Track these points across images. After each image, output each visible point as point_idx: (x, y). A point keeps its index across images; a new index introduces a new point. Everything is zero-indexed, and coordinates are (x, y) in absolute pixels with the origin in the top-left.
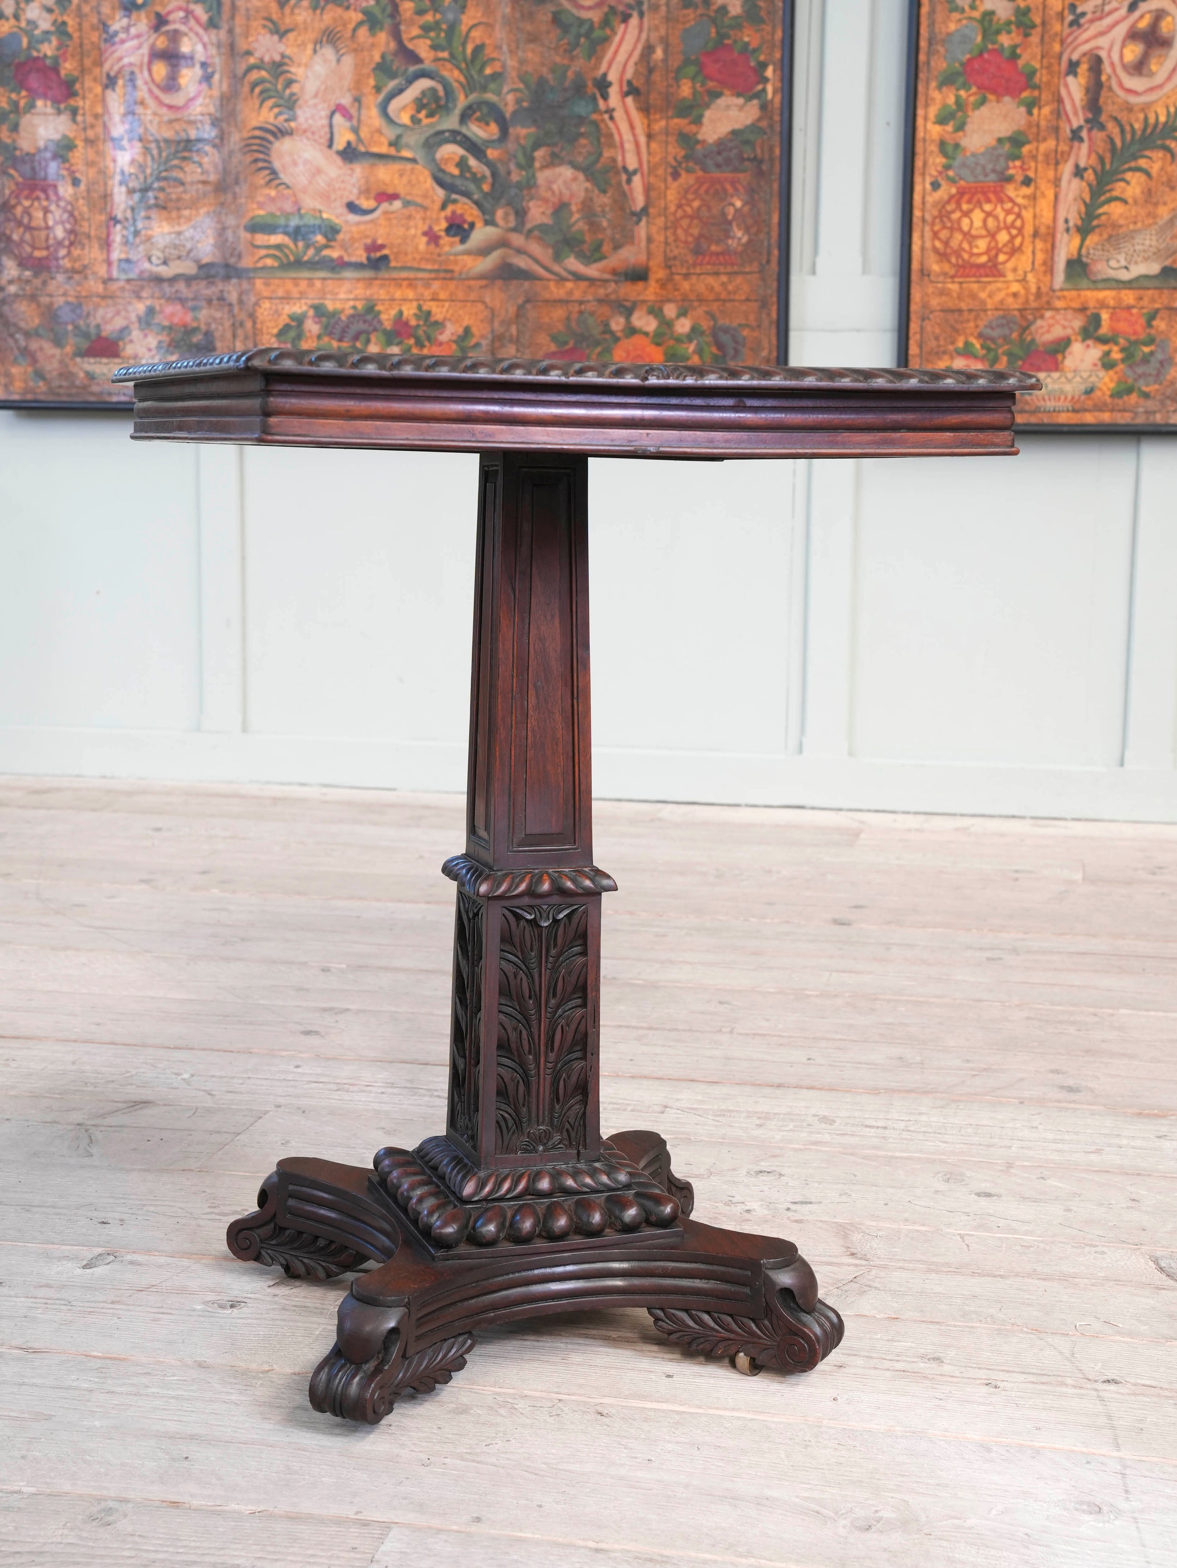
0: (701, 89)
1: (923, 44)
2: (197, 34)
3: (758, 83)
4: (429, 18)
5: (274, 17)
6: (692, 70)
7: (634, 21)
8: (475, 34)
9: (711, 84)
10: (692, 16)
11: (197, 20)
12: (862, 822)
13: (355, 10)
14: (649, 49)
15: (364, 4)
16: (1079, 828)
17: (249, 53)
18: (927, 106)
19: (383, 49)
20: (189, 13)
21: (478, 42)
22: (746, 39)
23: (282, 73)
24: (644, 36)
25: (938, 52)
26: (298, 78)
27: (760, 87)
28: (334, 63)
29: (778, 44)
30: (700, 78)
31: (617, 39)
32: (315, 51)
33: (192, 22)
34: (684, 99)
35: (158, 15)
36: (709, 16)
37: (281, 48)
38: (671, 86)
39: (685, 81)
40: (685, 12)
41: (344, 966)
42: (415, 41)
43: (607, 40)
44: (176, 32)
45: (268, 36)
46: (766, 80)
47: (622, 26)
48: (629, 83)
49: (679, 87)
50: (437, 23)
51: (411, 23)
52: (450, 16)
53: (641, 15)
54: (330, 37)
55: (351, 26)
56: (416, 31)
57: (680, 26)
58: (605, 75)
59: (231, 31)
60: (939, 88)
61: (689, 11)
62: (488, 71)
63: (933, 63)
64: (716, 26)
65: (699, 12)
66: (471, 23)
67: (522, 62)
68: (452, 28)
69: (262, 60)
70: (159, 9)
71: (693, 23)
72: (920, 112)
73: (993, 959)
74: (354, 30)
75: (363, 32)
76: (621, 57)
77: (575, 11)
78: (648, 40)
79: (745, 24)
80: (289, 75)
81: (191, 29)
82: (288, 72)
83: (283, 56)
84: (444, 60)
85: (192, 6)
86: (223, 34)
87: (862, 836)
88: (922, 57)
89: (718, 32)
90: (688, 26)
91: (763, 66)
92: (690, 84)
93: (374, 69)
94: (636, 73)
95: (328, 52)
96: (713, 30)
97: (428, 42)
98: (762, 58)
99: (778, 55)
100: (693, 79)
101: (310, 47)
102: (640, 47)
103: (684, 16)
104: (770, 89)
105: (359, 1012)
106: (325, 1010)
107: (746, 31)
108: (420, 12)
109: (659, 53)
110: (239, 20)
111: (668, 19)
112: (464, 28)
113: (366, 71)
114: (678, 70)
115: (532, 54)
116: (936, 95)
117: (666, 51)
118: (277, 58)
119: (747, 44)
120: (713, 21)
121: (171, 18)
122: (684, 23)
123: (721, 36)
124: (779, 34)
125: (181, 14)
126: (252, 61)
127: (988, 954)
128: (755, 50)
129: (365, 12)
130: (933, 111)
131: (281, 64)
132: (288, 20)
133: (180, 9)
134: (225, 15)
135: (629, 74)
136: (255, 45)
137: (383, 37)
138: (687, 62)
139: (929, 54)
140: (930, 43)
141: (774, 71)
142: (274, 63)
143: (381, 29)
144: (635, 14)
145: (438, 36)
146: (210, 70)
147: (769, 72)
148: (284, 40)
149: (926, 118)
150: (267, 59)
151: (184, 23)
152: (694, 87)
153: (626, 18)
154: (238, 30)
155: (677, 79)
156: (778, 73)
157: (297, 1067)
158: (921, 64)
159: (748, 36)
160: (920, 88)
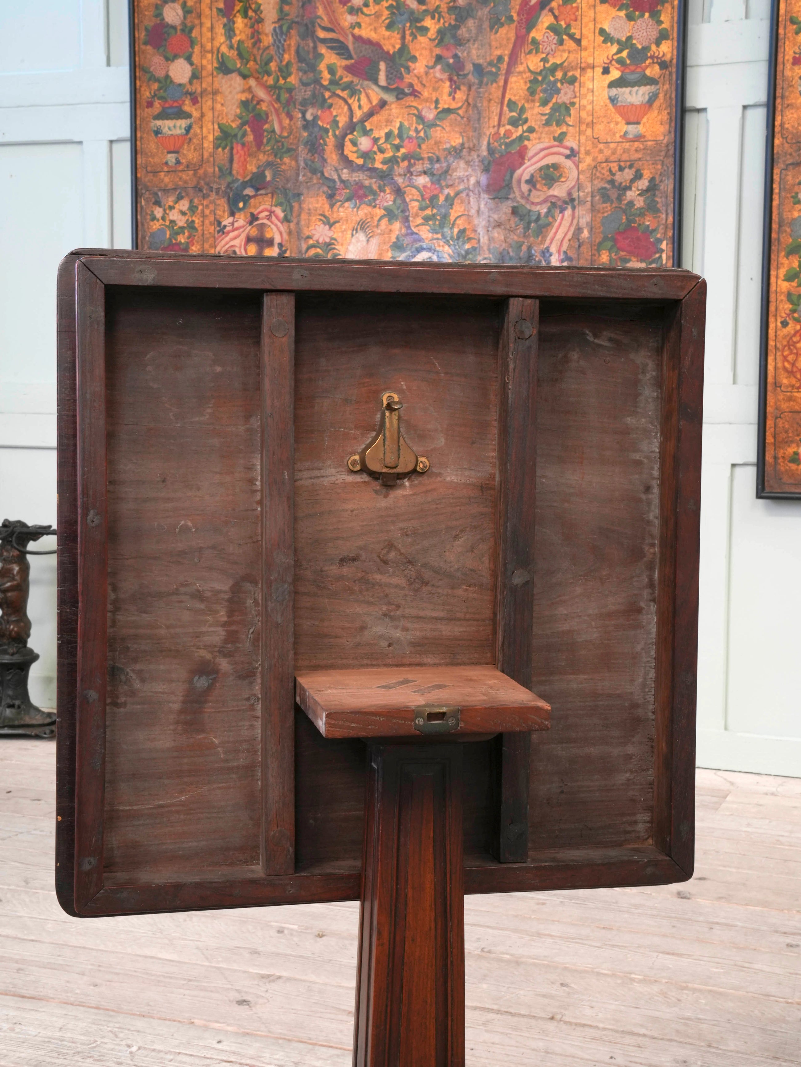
0: (615, 257)
1: (775, 226)
2: (276, 226)
3: (655, 253)
4: (428, 212)
5: (327, 214)
6: (610, 244)
7: (568, 212)
8: (458, 222)
9: (622, 253)
10: (609, 208)
11: (277, 217)
13: (379, 208)
14: (579, 230)
15: (386, 204)
17: (309, 237)
18: (778, 268)
19: (397, 233)
20: (272, 212)
21: (462, 227)
22: (648, 223)
23: (330, 250)
24: (575, 222)
25: (786, 231)
26: (341, 253)
27: (657, 256)
28: (365, 243)
29: (670, 226)
30: (615, 249)
31: (557, 224)
32: (353, 235)
33: (274, 218)
34: (603, 263)
35: (252, 214)
36: (620, 208)
37: (331, 234)
38: (595, 255)
39: (604, 252)
40: (604, 205)
41: (295, 927)
42: (420, 227)
43: (549, 225)
44: (263, 224)
45: (322, 226)
46: (662, 251)
47: (561, 215)
48: (565, 253)
49: (600, 255)
50: (434, 215)
51: (417, 215)
52: (443, 211)
53: (574, 208)
54: (362, 226)
55: (376, 219)
56: (419, 221)
57: (600, 215)
58: (548, 249)
59: (298, 223)
60: (787, 256)
61: (608, 205)
62: (467, 246)
63: (782, 240)
64: (626, 215)
65: (614, 206)
66: (456, 215)
67: (491, 239)
68: (445, 216)
69: (317, 241)
70: (252, 210)
71: (609, 213)
72: (773, 273)
74: (379, 220)
75: (384, 222)
76: (560, 236)
77: (528, 206)
78: (578, 224)
79: (646, 213)
80: (335, 251)
81: (272, 222)
82: (334, 249)
83: (332, 239)
84: (438, 239)
85: (274, 208)
86: (292, 226)
88: (774, 235)
89: (627, 219)
90: (606, 215)
91: (660, 241)
92: (608, 254)
93: (391, 246)
94: (570, 247)
95: (361, 236)
96: (624, 217)
97: (428, 227)
98: (659, 236)
99: (670, 233)
100: (610, 250)
101: (350, 232)
102: (572, 229)
103: (603, 208)
104: (664, 256)
105: (288, 979)
107: (648, 218)
108: (422, 209)
109: (586, 234)
110: (304, 216)
111: (593, 209)
112: (452, 218)
113: (386, 247)
114: (600, 244)
115: (498, 234)
116: (785, 261)
117: (591, 231)
118: (328, 240)
119: (648, 226)
120: (624, 211)
121: (261, 216)
122: (603, 213)
123: (629, 221)
124: (670, 219)
125: (267, 213)
126: (311, 242)
128: (654, 231)
129: (386, 209)
130: (782, 272)
131: (329, 244)
132: (335, 216)
133: (267, 210)
134: (294, 214)
135: (565, 248)
136: (313, 232)
137: (397, 226)
138: (605, 239)
139: (779, 233)
140: (780, 226)
141: (667, 244)
142: (326, 243)
143: (396, 220)
144: (569, 207)
145: (434, 224)
146: (284, 249)
147: (664, 246)
148: (333, 228)
149: (777, 277)
150: (321, 241)
151: (268, 219)
152: (610, 256)
153: (562, 211)
154: (303, 223)
155: (599, 251)
156: (670, 246)
158: (773, 240)
159: (649, 221)
160: (773, 256)
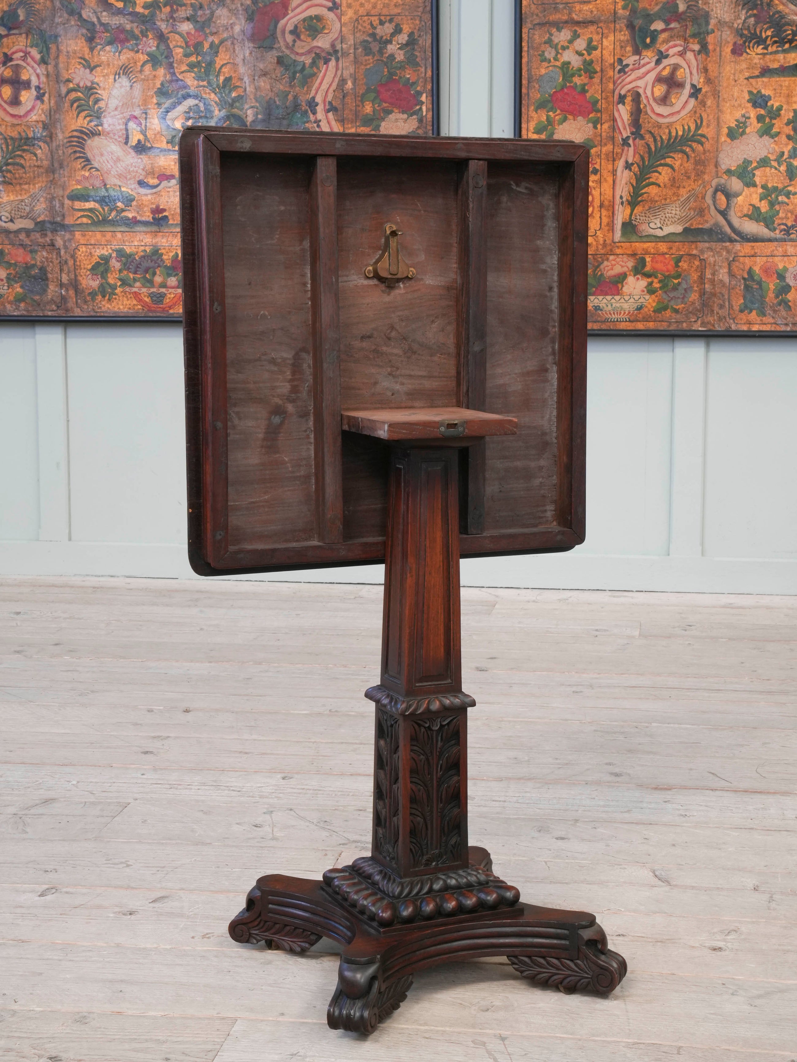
0: (377, 108)
1: (524, 82)
2: (33, 67)
3: (416, 105)
4: (193, 59)
5: (87, 57)
6: (373, 95)
7: (332, 63)
8: (225, 70)
9: (385, 105)
10: (371, 61)
11: (33, 58)
12: (497, 596)
13: (142, 53)
14: (343, 81)
15: (148, 50)
16: (641, 598)
17: (69, 81)
18: (528, 122)
19: (162, 79)
20: (27, 54)
21: (227, 75)
22: (408, 76)
23: (92, 94)
24: (339, 73)
25: (534, 87)
26: (104, 98)
27: (418, 107)
28: (128, 88)
29: (429, 79)
30: (378, 101)
31: (321, 74)
32: (115, 80)
33: (29, 60)
34: (367, 114)
35: (5, 55)
36: (382, 61)
37: (91, 77)
38: (359, 106)
39: (367, 103)
40: (367, 58)
41: (162, 708)
42: (184, 74)
43: (314, 75)
44: (17, 65)
45: (82, 69)
46: (422, 103)
47: (325, 66)
48: (330, 103)
49: (364, 106)
50: (199, 62)
51: (181, 62)
52: (208, 58)
53: (337, 60)
54: (125, 70)
55: (139, 64)
56: (184, 68)
57: (363, 67)
58: (314, 98)
59: (56, 66)
60: (536, 110)
61: (370, 57)
62: (234, 94)
63: (531, 94)
64: (387, 67)
65: (376, 58)
66: (222, 63)
67: (257, 89)
68: (210, 64)
69: (78, 85)
70: (5, 50)
71: (372, 65)
72: (524, 126)
73: (577, 692)
74: (143, 66)
75: (148, 67)
76: (324, 86)
77: (293, 56)
78: (342, 75)
79: (407, 66)
80: (97, 96)
81: (28, 64)
82: (97, 93)
83: (93, 83)
84: (204, 86)
85: (29, 49)
86: (50, 68)
87: (497, 606)
88: (524, 91)
89: (388, 71)
90: (368, 67)
91: (420, 94)
92: (371, 105)
93: (155, 93)
94: (335, 97)
95: (124, 81)
96: (386, 70)
97: (193, 75)
98: (419, 88)
99: (429, 87)
100: (373, 101)
101: (112, 77)
102: (337, 80)
103: (366, 60)
104: (424, 108)
105: (176, 738)
106: (154, 737)
107: (408, 71)
108: (187, 55)
109: (350, 84)
110: (62, 59)
111: (356, 61)
112: (218, 66)
113: (151, 93)
114: (363, 95)
115: (264, 83)
116: (534, 114)
117: (354, 83)
118: (89, 84)
119: (409, 79)
120: (386, 64)
121: (14, 56)
122: (366, 65)
123: (391, 74)
124: (429, 73)
125: (22, 54)
126: (71, 85)
127: (574, 689)
128: (414, 83)
129: (149, 54)
130: (532, 125)
131: (91, 88)
132: (96, 60)
133: (21, 51)
134: (52, 56)
135: (329, 98)
136: (73, 75)
137: (161, 72)
138: (368, 90)
139: (528, 88)
140: (529, 82)
141: (427, 97)
142: (87, 87)
143: (161, 65)
144: (333, 58)
145: (200, 71)
146: (42, 91)
147: (424, 98)
148: (94, 72)
149: (527, 130)
150: (81, 84)
151: (23, 60)
152: (373, 107)
153: (327, 62)
154: (61, 66)
155: (362, 102)
156: (430, 98)
157: (143, 775)
158: (523, 95)
159: (409, 74)
160: (523, 110)
